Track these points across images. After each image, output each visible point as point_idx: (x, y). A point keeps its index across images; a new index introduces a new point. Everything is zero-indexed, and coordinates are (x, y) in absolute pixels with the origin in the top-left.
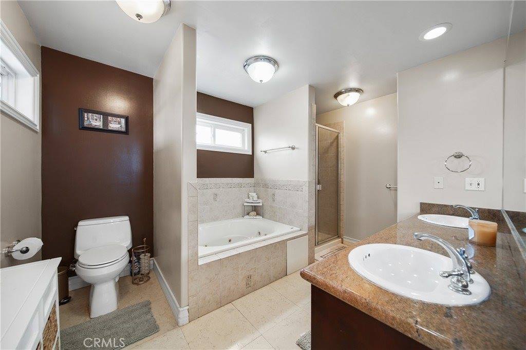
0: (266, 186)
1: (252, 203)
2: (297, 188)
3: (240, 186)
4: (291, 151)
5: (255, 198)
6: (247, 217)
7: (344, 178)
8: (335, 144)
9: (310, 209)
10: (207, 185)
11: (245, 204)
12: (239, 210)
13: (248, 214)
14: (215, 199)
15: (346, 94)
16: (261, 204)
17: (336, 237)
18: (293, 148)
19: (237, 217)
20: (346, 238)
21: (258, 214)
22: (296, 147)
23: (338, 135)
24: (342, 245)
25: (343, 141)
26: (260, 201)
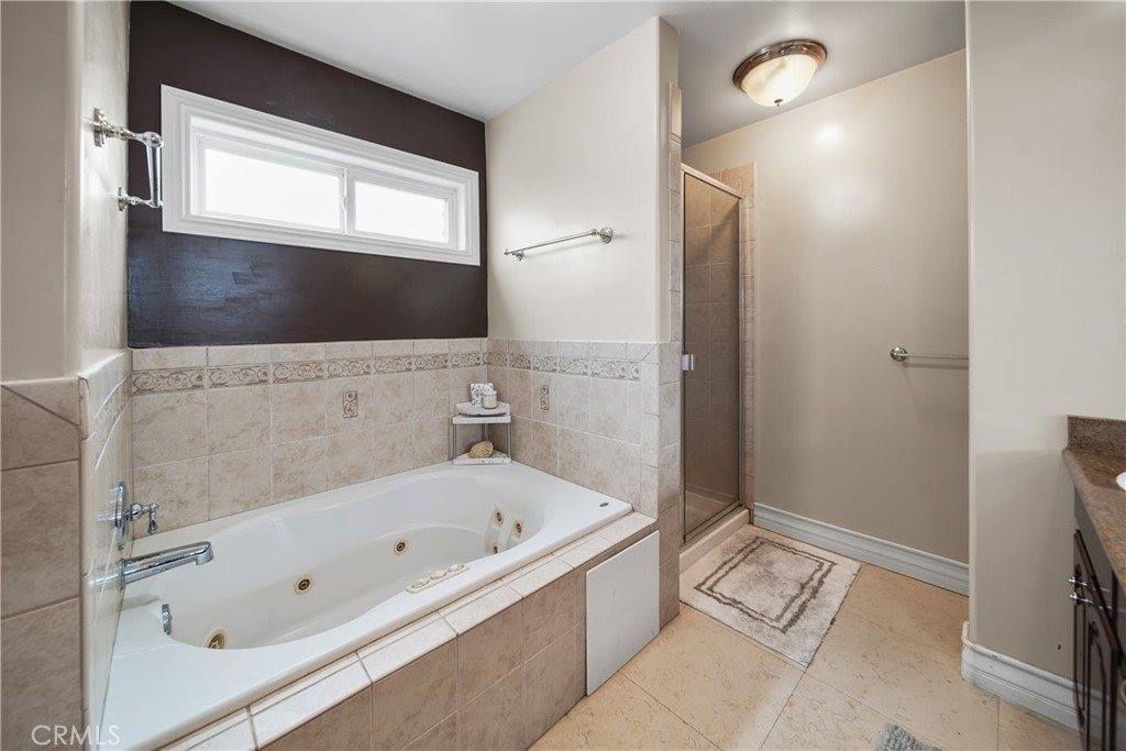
0: (521, 361)
1: (479, 416)
2: (621, 368)
3: (441, 362)
4: (598, 248)
5: (491, 401)
6: (464, 459)
7: (756, 329)
8: (727, 233)
9: (664, 439)
10: (318, 364)
11: (458, 420)
12: (438, 439)
13: (468, 450)
14: (349, 412)
15: (776, 62)
16: (506, 420)
17: (733, 506)
18: (607, 238)
19: (431, 461)
20: (761, 508)
21: (499, 448)
22: (617, 231)
23: (737, 204)
24: (752, 531)
25: (754, 222)
26: (505, 408)
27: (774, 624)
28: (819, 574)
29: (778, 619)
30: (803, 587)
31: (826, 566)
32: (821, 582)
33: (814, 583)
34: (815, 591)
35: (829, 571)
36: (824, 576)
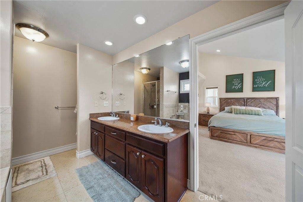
27: (43, 176)
28: (43, 163)
29: (43, 174)
30: (42, 167)
31: (42, 161)
32: (45, 163)
33: (44, 164)
34: (46, 166)
35: (44, 161)
36: (44, 162)
